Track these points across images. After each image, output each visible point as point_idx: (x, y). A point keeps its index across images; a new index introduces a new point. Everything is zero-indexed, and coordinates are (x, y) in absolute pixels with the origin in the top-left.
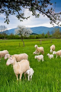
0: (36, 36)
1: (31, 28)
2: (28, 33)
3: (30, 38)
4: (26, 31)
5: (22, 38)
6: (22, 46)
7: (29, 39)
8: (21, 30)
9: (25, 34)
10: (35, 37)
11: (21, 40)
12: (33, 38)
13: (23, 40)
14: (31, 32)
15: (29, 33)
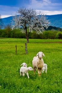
0: (59, 32)
1: (47, 16)
2: (40, 27)
3: (46, 36)
4: (37, 21)
5: (28, 36)
6: (21, 53)
7: (44, 38)
8: (27, 19)
9: (34, 28)
10: (57, 34)
11: (26, 40)
12: (53, 38)
13: (30, 40)
14: (48, 24)
15: (42, 25)
